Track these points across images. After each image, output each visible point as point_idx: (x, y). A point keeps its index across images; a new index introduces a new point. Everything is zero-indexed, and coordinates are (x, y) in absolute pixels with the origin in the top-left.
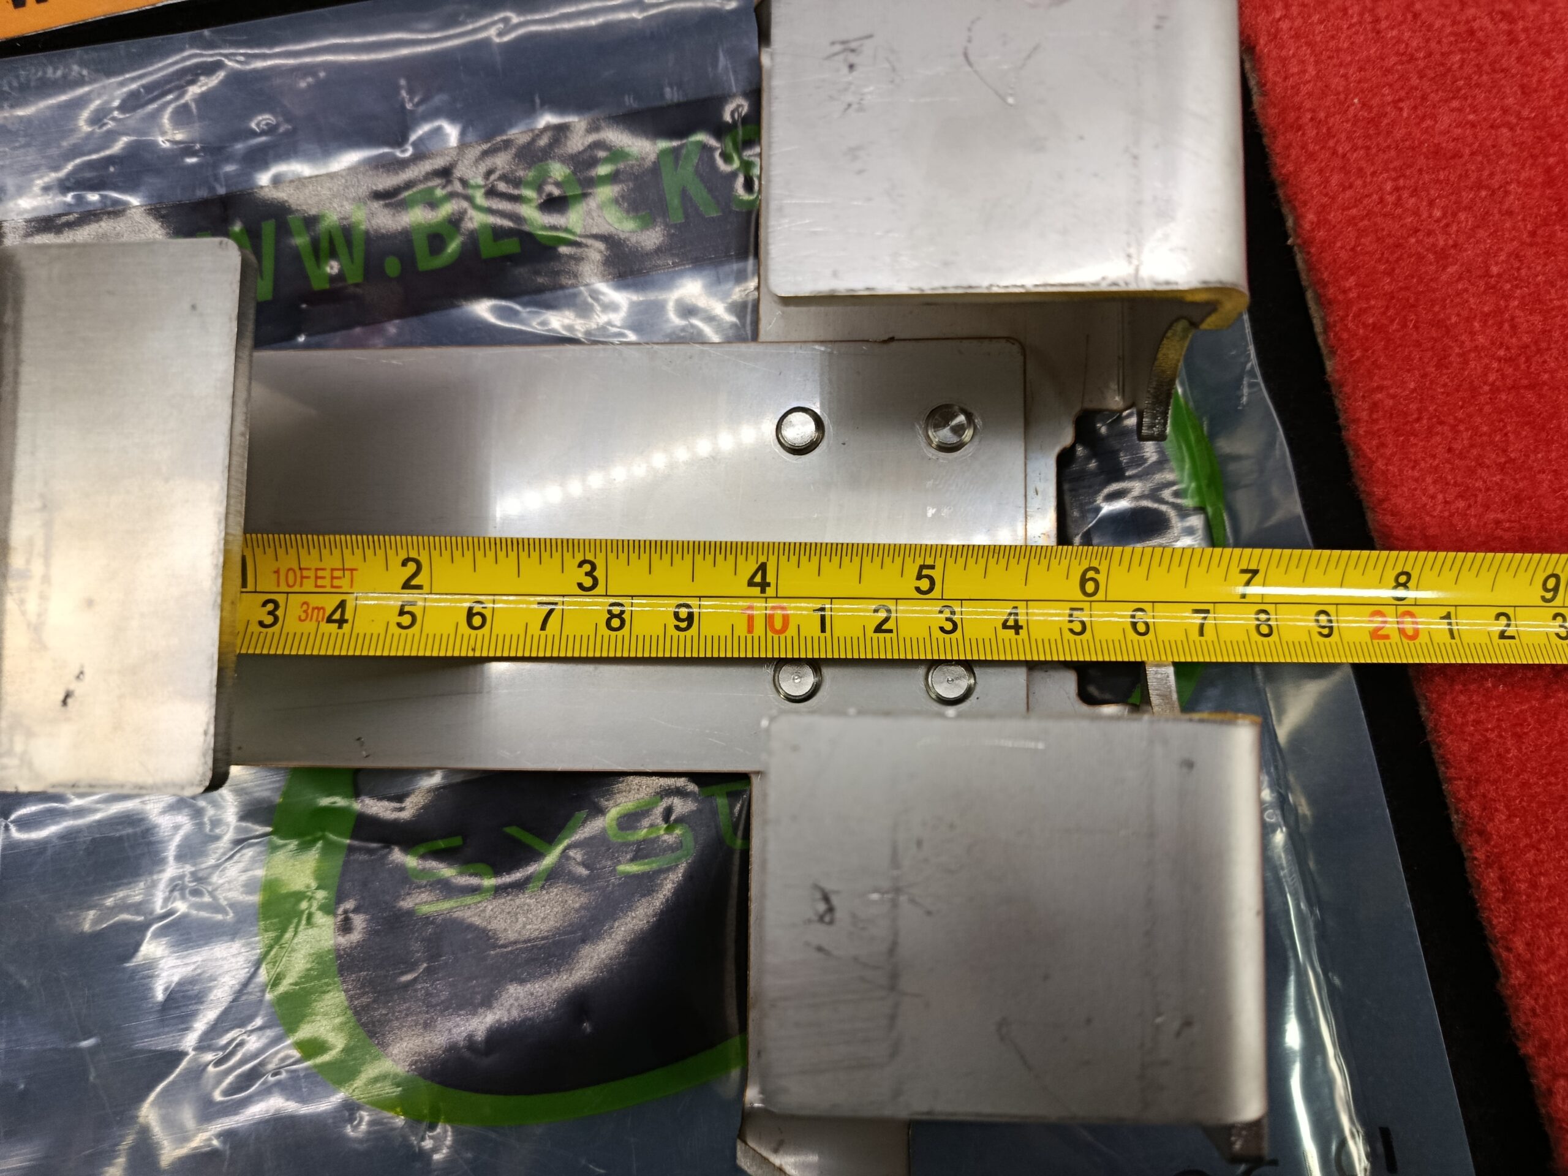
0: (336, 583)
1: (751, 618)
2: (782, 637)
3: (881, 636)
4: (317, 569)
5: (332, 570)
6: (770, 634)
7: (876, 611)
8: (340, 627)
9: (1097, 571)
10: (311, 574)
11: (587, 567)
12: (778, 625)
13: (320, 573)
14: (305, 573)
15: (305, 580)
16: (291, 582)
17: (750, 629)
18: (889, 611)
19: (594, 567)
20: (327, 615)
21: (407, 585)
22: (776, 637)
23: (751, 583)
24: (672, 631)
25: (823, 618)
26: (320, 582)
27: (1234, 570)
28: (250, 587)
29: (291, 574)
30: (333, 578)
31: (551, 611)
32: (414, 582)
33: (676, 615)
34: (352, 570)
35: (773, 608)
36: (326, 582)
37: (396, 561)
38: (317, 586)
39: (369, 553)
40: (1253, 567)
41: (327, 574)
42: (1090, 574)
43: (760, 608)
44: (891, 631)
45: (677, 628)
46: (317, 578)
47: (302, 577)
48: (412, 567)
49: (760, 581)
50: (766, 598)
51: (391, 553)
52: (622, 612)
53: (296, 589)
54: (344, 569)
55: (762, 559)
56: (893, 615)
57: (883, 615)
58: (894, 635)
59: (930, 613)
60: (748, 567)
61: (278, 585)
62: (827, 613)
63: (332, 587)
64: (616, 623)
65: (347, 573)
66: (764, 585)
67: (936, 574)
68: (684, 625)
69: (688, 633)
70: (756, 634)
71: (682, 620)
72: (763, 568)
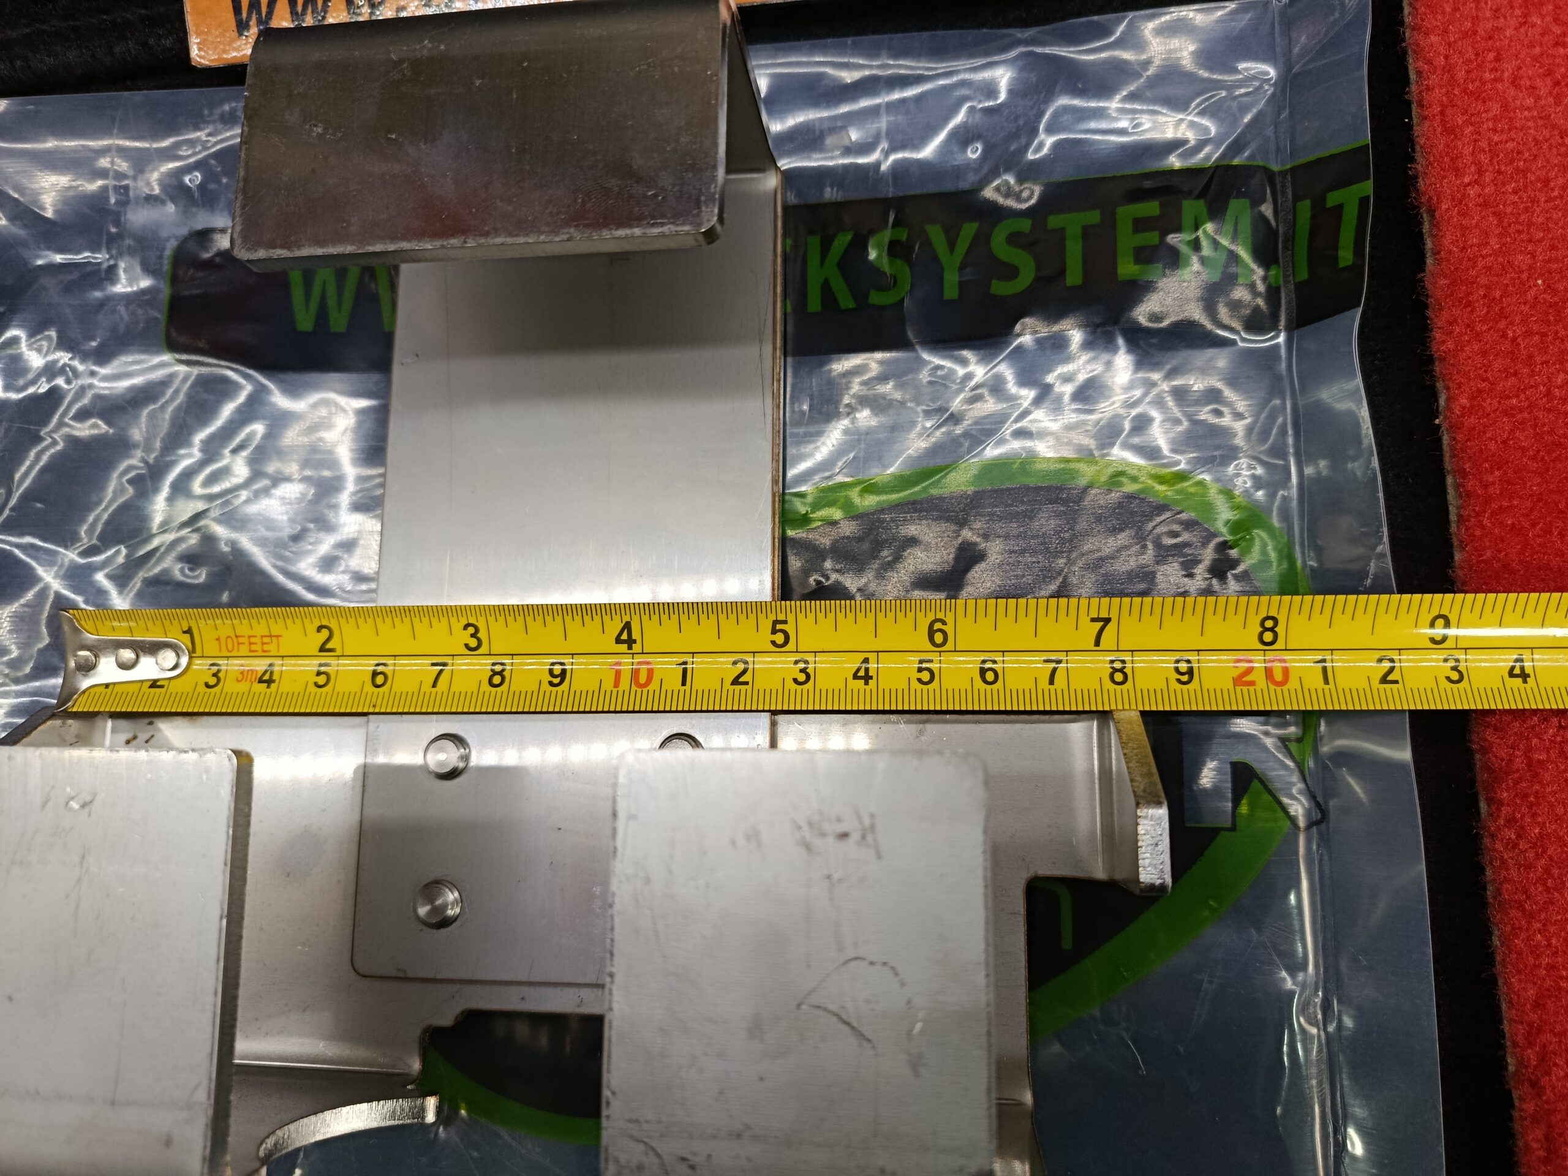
0: (266, 647)
1: (618, 673)
2: (645, 690)
3: (737, 688)
4: (250, 637)
5: (262, 636)
6: (634, 688)
7: (735, 663)
8: (268, 687)
9: (944, 623)
10: (245, 640)
11: (471, 630)
12: (643, 679)
13: (253, 640)
14: (241, 640)
15: (241, 646)
16: (230, 647)
17: (617, 684)
18: (746, 663)
19: (477, 630)
20: (259, 676)
21: (322, 649)
22: (639, 691)
23: (618, 641)
24: (546, 686)
25: (685, 671)
26: (253, 647)
27: (1084, 620)
28: (198, 653)
29: (229, 641)
30: (263, 644)
31: (441, 671)
32: (329, 646)
33: (551, 672)
34: (278, 636)
35: (639, 663)
36: (258, 647)
37: (312, 628)
38: (251, 651)
39: (289, 621)
40: (1104, 614)
41: (257, 640)
42: (938, 626)
43: (627, 663)
44: (747, 683)
45: (551, 684)
46: (250, 644)
47: (239, 644)
48: (325, 633)
49: (626, 638)
50: (633, 654)
51: (307, 622)
52: (503, 670)
53: (234, 653)
54: (271, 636)
55: (626, 618)
56: (751, 666)
57: (741, 667)
58: (749, 687)
59: (784, 665)
60: (614, 627)
61: (220, 651)
62: (689, 666)
63: (264, 651)
64: (497, 680)
65: (274, 639)
66: (630, 642)
67: (789, 628)
68: (556, 681)
69: (560, 688)
70: (621, 689)
71: (556, 677)
72: (627, 626)
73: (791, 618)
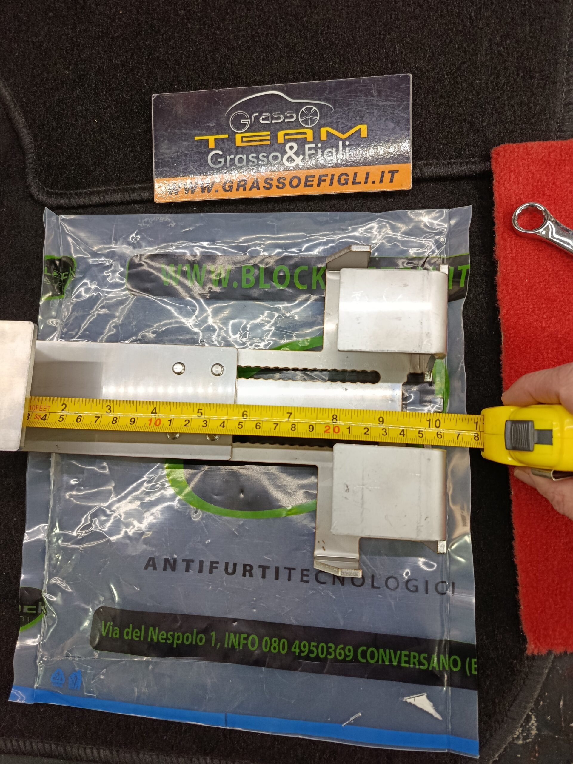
0: (45, 410)
8: (44, 421)
9: (247, 412)
10: (39, 407)
11: (109, 407)
12: (158, 423)
15: (37, 409)
17: (150, 424)
19: (111, 407)
20: (41, 417)
23: (152, 413)
27: (285, 413)
29: (34, 407)
31: (98, 419)
32: (65, 410)
36: (42, 409)
37: (60, 404)
38: (40, 411)
39: (53, 402)
40: (290, 412)
41: (43, 407)
44: (188, 426)
45: (130, 424)
48: (64, 406)
49: (154, 412)
51: (59, 402)
53: (35, 411)
55: (155, 406)
56: (190, 421)
57: (187, 421)
60: (151, 408)
61: (31, 410)
64: (114, 422)
65: (48, 407)
67: (203, 411)
69: (133, 425)
71: (132, 421)
72: (155, 408)
73: (203, 408)
